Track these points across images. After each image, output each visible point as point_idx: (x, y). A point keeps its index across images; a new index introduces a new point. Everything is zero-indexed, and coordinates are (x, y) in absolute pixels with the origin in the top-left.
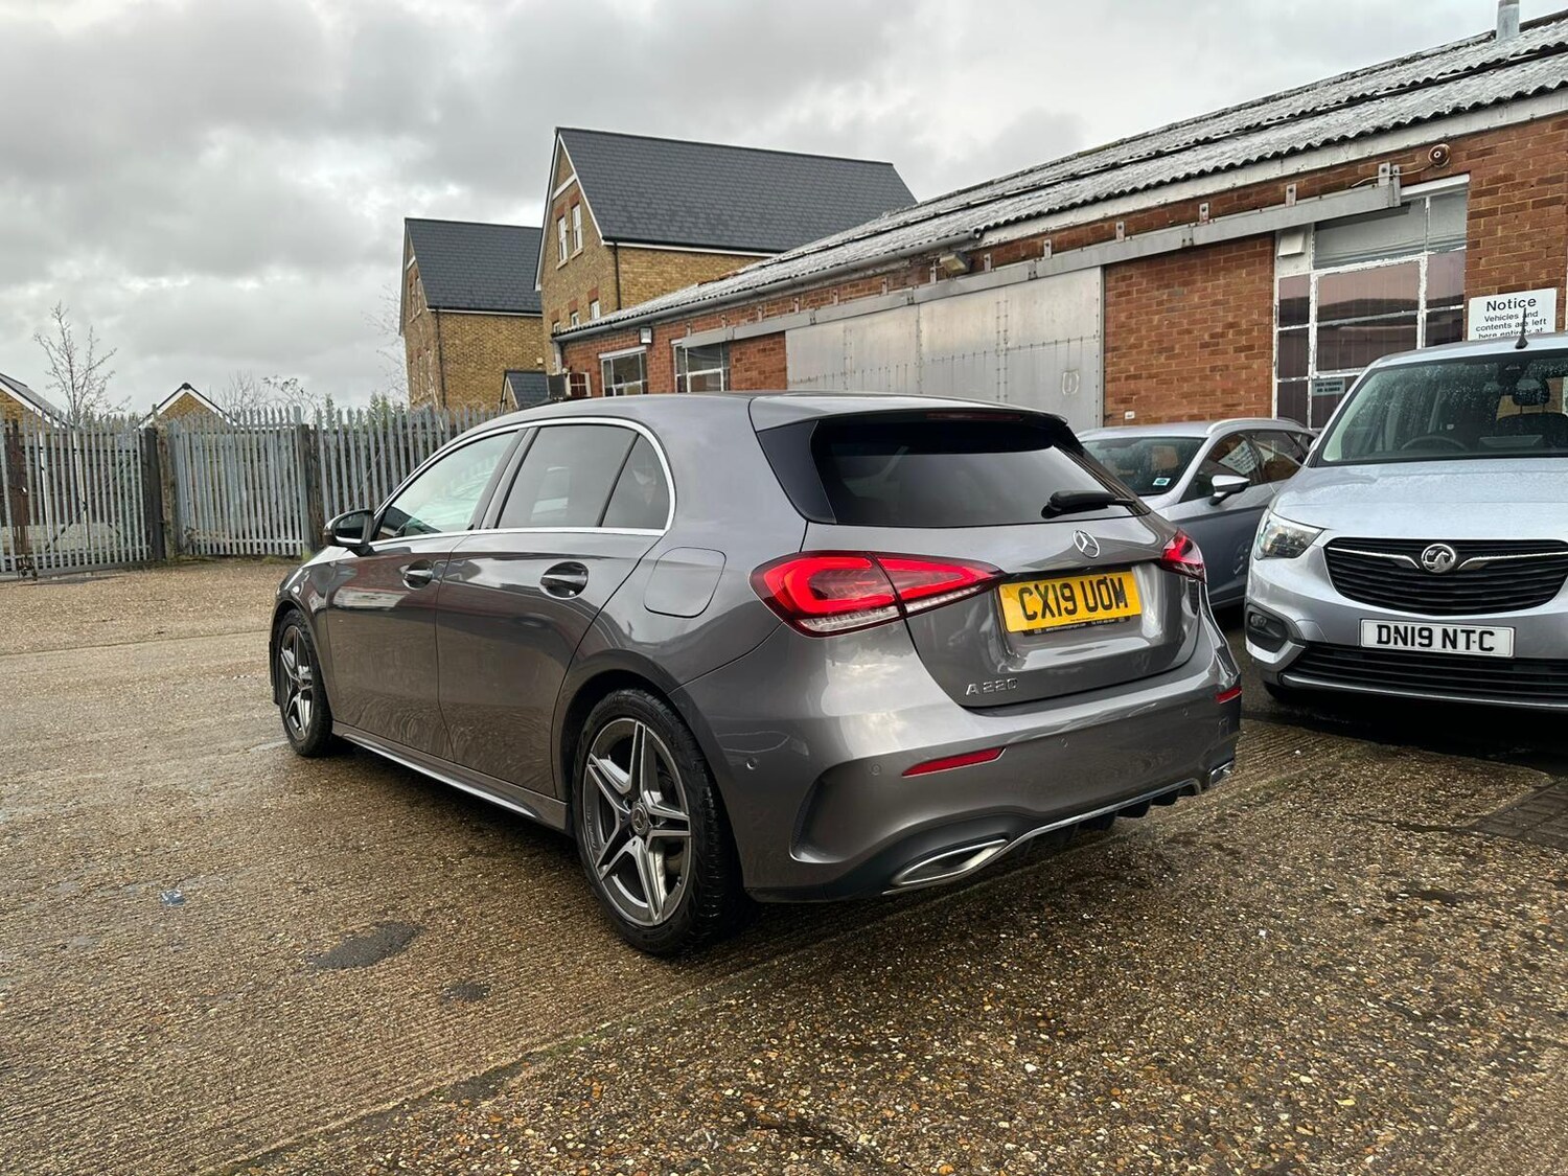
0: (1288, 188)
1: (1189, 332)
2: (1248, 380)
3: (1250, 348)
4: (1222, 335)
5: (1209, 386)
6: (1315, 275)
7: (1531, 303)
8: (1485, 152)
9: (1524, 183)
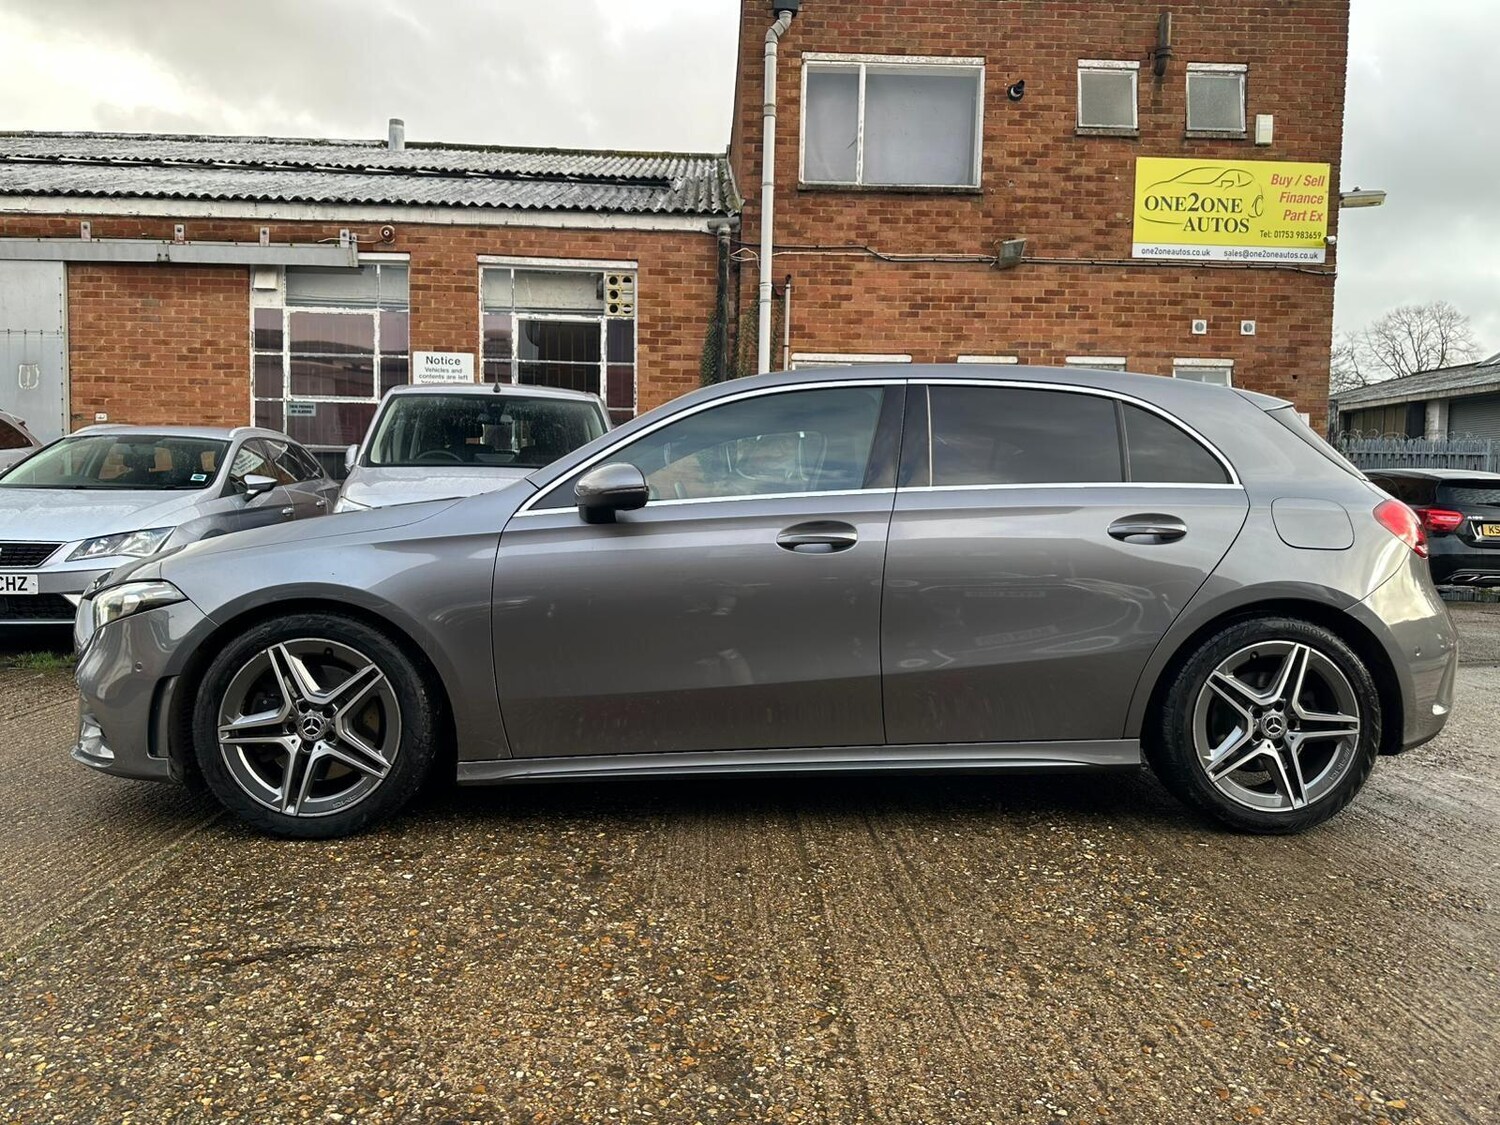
0: (262, 230)
1: (166, 343)
2: (228, 395)
3: (230, 366)
4: (201, 351)
5: (188, 397)
6: (288, 311)
7: (457, 362)
8: (420, 240)
9: (448, 271)
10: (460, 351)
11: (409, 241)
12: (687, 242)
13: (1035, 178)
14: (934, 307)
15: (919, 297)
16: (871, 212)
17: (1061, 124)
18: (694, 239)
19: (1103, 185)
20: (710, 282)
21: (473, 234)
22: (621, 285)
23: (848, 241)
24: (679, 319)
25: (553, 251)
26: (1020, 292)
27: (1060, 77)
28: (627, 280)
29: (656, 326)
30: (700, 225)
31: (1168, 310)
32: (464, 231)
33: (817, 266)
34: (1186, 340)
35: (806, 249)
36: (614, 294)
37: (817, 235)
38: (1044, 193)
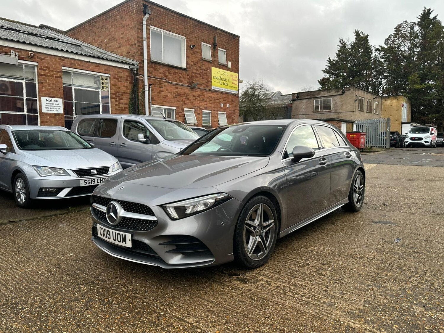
7: (57, 101)
8: (41, 59)
9: (52, 70)
10: (58, 98)
11: (38, 58)
12: (123, 71)
13: (196, 68)
14: (180, 96)
15: (177, 93)
16: (166, 70)
17: (199, 56)
18: (125, 70)
19: (207, 72)
20: (130, 83)
21: (60, 59)
22: (104, 81)
23: (162, 77)
24: (122, 93)
25: (86, 68)
26: (194, 94)
27: (199, 45)
28: (106, 79)
29: (116, 94)
30: (127, 67)
31: (217, 101)
32: (57, 58)
33: (156, 82)
34: (220, 108)
35: (153, 78)
36: (103, 83)
37: (156, 74)
38: (197, 72)
